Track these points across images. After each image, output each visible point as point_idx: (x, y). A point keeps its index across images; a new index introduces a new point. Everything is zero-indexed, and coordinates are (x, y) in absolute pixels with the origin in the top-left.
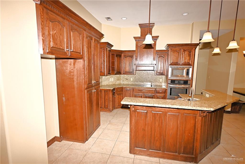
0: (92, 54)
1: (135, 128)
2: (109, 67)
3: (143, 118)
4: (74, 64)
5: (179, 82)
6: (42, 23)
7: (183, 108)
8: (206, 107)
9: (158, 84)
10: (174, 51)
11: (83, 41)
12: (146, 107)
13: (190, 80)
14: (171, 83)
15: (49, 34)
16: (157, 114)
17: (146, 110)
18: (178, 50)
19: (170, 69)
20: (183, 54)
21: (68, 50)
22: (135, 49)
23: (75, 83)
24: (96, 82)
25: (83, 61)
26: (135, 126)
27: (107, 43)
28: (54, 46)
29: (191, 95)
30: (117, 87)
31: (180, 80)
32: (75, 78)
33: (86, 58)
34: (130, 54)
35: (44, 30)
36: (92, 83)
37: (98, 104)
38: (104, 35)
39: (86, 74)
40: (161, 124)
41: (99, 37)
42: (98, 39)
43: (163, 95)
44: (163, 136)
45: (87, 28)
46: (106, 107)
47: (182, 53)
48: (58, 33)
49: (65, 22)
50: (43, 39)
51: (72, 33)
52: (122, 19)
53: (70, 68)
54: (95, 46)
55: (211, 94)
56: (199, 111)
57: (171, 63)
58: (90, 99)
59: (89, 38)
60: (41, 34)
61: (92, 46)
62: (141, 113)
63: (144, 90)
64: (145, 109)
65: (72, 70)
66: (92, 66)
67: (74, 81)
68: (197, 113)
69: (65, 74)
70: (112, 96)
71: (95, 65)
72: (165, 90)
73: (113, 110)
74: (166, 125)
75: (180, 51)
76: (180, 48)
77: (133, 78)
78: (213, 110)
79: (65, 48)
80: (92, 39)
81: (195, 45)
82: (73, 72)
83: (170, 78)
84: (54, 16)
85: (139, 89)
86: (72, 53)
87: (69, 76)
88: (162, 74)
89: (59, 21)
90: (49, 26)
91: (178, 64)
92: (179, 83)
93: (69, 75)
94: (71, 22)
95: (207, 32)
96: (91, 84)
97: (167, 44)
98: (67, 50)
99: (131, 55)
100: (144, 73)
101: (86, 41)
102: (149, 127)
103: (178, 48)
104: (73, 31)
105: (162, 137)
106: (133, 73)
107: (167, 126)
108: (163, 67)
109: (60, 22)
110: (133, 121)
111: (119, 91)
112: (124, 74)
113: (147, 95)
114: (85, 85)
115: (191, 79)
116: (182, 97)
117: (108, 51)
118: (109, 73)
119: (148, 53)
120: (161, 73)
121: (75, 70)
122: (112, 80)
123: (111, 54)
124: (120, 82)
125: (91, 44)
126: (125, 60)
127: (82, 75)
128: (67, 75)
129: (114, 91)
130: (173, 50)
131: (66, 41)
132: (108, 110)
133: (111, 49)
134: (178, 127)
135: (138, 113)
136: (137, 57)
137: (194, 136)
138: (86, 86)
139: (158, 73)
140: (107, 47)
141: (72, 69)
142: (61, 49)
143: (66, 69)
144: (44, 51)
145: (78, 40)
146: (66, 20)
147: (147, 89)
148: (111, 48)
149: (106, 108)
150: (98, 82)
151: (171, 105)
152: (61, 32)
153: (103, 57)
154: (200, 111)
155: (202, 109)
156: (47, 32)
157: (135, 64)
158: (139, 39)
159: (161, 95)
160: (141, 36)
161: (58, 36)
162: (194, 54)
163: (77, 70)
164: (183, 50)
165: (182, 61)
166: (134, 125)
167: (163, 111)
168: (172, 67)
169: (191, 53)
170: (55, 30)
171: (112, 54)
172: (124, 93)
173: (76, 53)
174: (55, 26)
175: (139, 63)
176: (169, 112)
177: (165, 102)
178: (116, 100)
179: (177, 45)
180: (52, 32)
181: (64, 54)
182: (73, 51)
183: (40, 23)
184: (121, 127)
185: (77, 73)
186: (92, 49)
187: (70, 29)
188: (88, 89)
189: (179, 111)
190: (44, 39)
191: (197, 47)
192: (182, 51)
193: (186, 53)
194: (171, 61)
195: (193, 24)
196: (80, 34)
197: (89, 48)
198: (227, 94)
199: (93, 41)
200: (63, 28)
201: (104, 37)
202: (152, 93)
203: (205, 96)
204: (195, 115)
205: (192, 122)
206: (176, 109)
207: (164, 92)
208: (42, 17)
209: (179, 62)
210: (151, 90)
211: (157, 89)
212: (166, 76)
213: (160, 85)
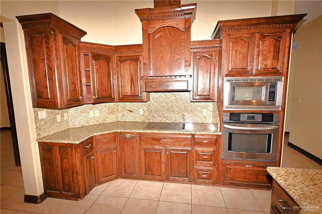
5: (251, 118)
10: (236, 41)
13: (277, 112)
14: (230, 120)
18: (248, 36)
20: (259, 46)
22: (141, 42)
30: (98, 134)
31: (253, 113)
34: (131, 55)
46: (67, 188)
47: (256, 43)
57: (229, 71)
72: (216, 139)
75: (253, 38)
76: (253, 29)
77: (145, 109)
83: (227, 108)
85: (153, 136)
88: (207, 98)
91: (248, 71)
97: (219, 22)
99: (135, 57)
103: (245, 30)
106: (141, 98)
108: (210, 81)
111: (106, 143)
112: (120, 100)
113: (173, 150)
115: (281, 109)
119: (173, 50)
120: (205, 97)
122: (96, 116)
124: (117, 118)
130: (234, 37)
132: (72, 196)
136: (148, 60)
139: (198, 95)
149: (67, 191)
157: (142, 78)
164: (259, 35)
165: (257, 64)
168: (233, 80)
169: (281, 43)
172: (119, 146)
192: (257, 39)
193: (268, 42)
194: (228, 66)
202: (184, 146)
207: (213, 143)
209: (249, 68)
210: (181, 138)
211: (196, 136)
212: (216, 103)
213: (203, 123)
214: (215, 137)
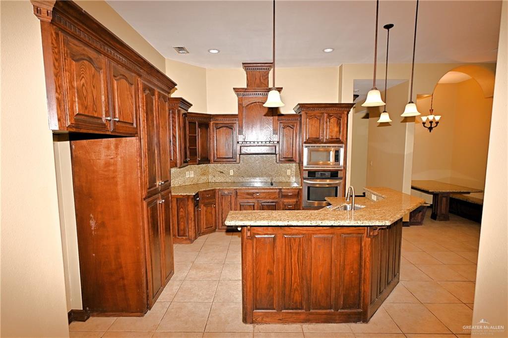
0: (155, 125)
1: (252, 271)
2: (185, 148)
3: (267, 249)
4: (117, 147)
5: (323, 175)
6: (57, 64)
7: (341, 225)
8: (378, 220)
9: (284, 179)
10: (310, 117)
11: (137, 99)
12: (274, 228)
13: (341, 170)
14: (308, 176)
15: (72, 87)
16: (295, 239)
17: (273, 234)
18: (319, 115)
19: (305, 151)
20: (327, 122)
21: (109, 118)
22: (236, 112)
23: (119, 187)
24: (165, 182)
25: (138, 141)
26: (253, 266)
27: (181, 100)
28: (81, 113)
29: (350, 200)
30: (203, 190)
31: (324, 171)
32: (120, 176)
33: (143, 134)
34: (227, 123)
35: (60, 78)
36: (156, 185)
37: (167, 229)
38: (176, 85)
39: (144, 168)
40: (301, 258)
41: (166, 89)
42: (165, 94)
43: (295, 200)
44: (307, 280)
45: (145, 70)
46: (181, 233)
47: (325, 120)
48: (89, 84)
49: (103, 60)
50: (58, 99)
51: (115, 82)
52: (209, 51)
53: (107, 156)
54: (160, 108)
55: (380, 195)
56: (366, 228)
57: (307, 140)
58: (153, 220)
59: (147, 92)
60: (53, 87)
61: (154, 108)
62: (264, 240)
63: (258, 193)
64: (270, 233)
65: (112, 161)
66: (155, 150)
67: (116, 184)
68: (362, 231)
69: (95, 168)
70: (195, 209)
71: (161, 148)
72: (298, 192)
73: (196, 238)
74: (311, 260)
75: (323, 116)
76: (322, 110)
77: (235, 169)
78: (389, 224)
79: (102, 115)
80: (153, 95)
81: (347, 106)
82: (115, 164)
83: (306, 167)
84: (79, 48)
85: (248, 191)
86: (117, 124)
87: (103, 173)
88: (291, 160)
89: (91, 59)
90: (70, 70)
91: (320, 140)
92: (323, 177)
93: (105, 170)
94: (113, 59)
95: (372, 89)
96: (154, 188)
97: (299, 104)
98: (107, 120)
99: (230, 125)
100: (257, 158)
101: (143, 99)
102: (280, 265)
103: (317, 111)
104: (118, 78)
105: (305, 282)
106: (235, 160)
107: (313, 260)
108: (293, 146)
109: (92, 61)
110: (249, 258)
111: (208, 198)
112: (215, 161)
113: (264, 203)
114: (142, 190)
115: (344, 168)
116: (331, 203)
117: (181, 115)
118: (185, 162)
119: (263, 120)
120: (289, 159)
121: (120, 159)
122: (191, 176)
123: (187, 122)
124: (208, 179)
125: (153, 104)
126: (216, 134)
127: (136, 170)
128: (101, 172)
129: (198, 199)
130: (309, 115)
131: (105, 101)
132: (186, 240)
133: (187, 111)
134: (333, 259)
135: (258, 239)
136: (241, 127)
137: (360, 273)
138: (146, 192)
139: (283, 158)
140: (180, 107)
141: (112, 158)
142: (95, 117)
143: (98, 158)
144: (61, 123)
145: (128, 98)
146: (103, 55)
147: (263, 191)
148: (186, 109)
149: (182, 235)
150: (167, 183)
151: (319, 220)
152: (94, 81)
153: (173, 129)
154: (369, 228)
155: (373, 224)
156: (67, 82)
157: (238, 142)
158: (245, 92)
159: (290, 201)
160: (247, 86)
161: (89, 91)
162: (346, 122)
163: (123, 160)
164: (326, 114)
165: (326, 135)
166: (251, 264)
167: (304, 232)
168: (309, 147)
169: (341, 121)
170: (83, 77)
171: (189, 123)
172: (217, 201)
173: (124, 125)
174: (82, 70)
175: (246, 141)
176: (316, 234)
177: (307, 216)
178: (202, 217)
179: (317, 106)
180: (77, 81)
181: (102, 128)
182: (119, 121)
183: (52, 64)
184: (217, 272)
185: (125, 166)
186: (155, 114)
187: (113, 74)
188: (150, 200)
189: (333, 229)
190: (60, 97)
191: (350, 111)
192: (325, 117)
193: (333, 120)
194: (306, 135)
195: (341, 67)
196: (132, 84)
197: (149, 113)
198: (402, 193)
199: (157, 97)
200: (98, 74)
201: (177, 89)
202: (274, 198)
203: (370, 200)
204: (360, 235)
205: (356, 248)
206: (328, 228)
207: (296, 195)
208: (56, 50)
209: (321, 138)
210: (271, 192)
211: (283, 191)
212: (297, 164)
213: (287, 182)
214: (297, 191)
